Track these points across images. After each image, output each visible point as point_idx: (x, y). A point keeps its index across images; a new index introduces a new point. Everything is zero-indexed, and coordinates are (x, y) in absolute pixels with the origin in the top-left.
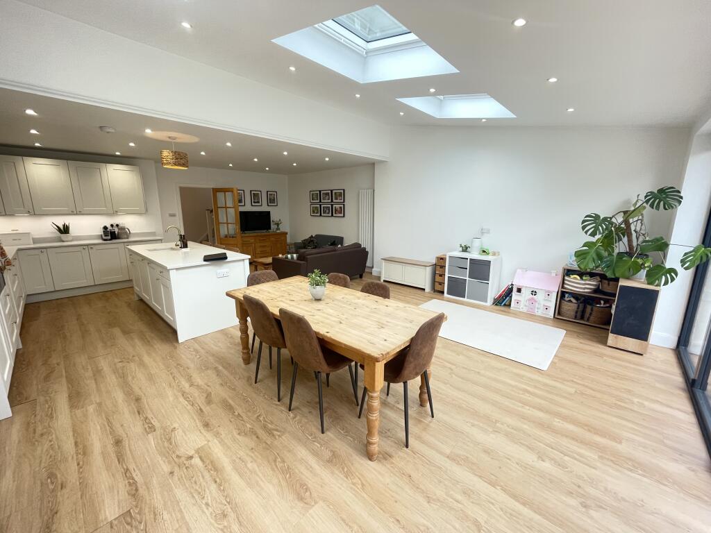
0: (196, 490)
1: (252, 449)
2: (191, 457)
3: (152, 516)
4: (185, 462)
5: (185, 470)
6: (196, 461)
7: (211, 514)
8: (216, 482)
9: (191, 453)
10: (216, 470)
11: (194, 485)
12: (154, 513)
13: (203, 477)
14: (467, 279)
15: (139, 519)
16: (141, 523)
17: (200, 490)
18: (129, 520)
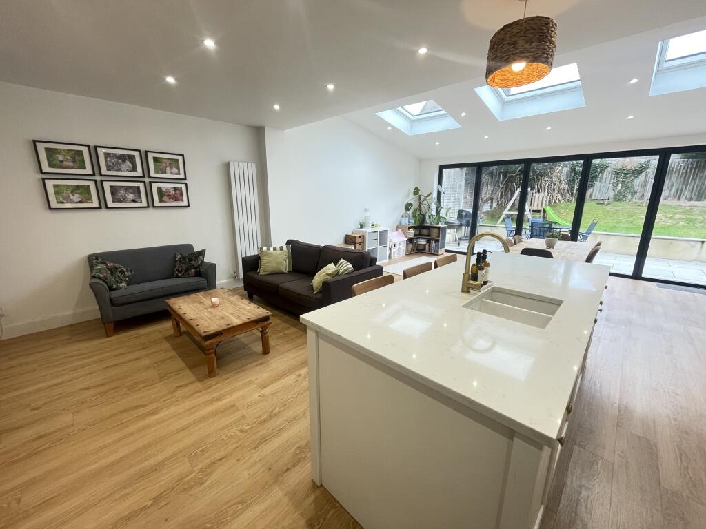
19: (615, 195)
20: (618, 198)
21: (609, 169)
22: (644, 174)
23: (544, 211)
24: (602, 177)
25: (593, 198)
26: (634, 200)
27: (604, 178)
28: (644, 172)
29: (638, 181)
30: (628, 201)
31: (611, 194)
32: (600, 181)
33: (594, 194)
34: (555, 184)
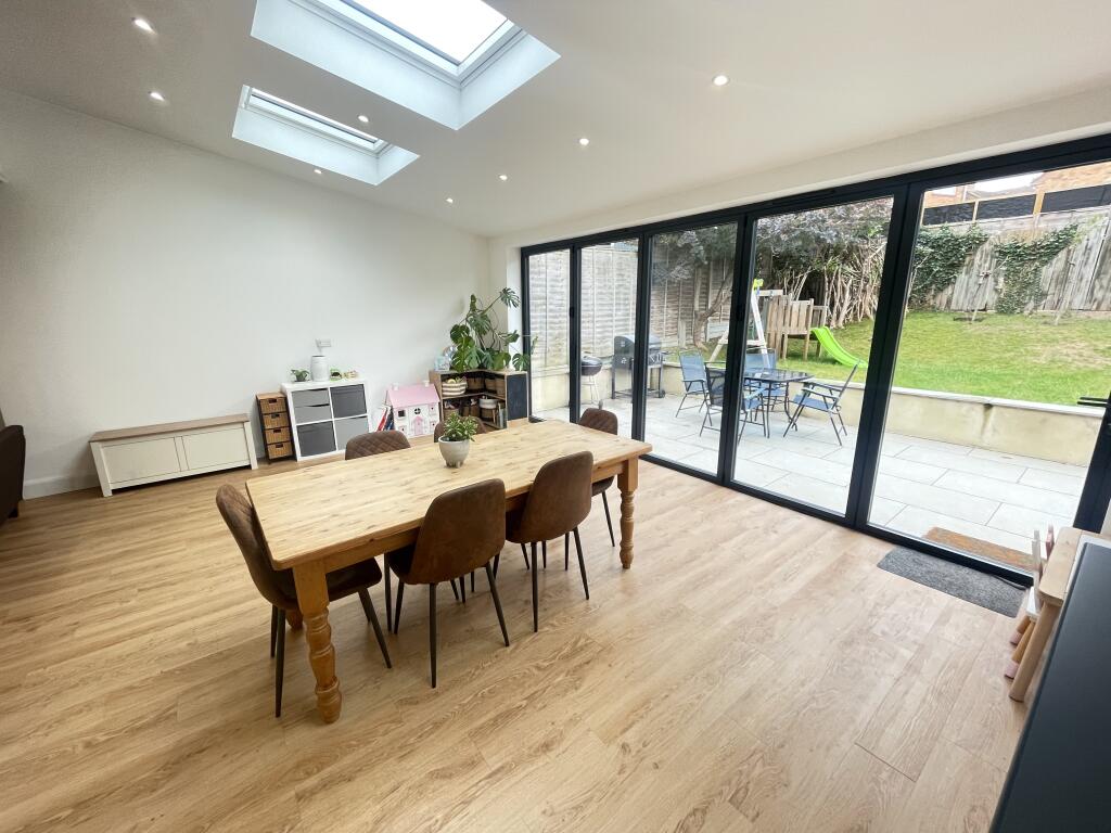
0: (682, 716)
1: (610, 666)
2: (624, 747)
3: (728, 761)
4: (634, 753)
5: (649, 747)
6: (630, 737)
7: (710, 690)
8: (667, 696)
9: (614, 749)
10: (647, 701)
11: (675, 723)
12: (724, 760)
13: (661, 714)
14: (333, 420)
15: (737, 778)
16: (740, 771)
17: (681, 712)
18: (741, 794)
19: (1001, 301)
20: (1006, 307)
21: (987, 247)
22: (1062, 255)
23: (813, 337)
24: (972, 263)
25: (953, 306)
26: (1040, 311)
27: (976, 266)
28: (1065, 251)
29: (1051, 270)
30: (1026, 313)
31: (990, 298)
32: (967, 273)
33: (954, 301)
34: (867, 280)
